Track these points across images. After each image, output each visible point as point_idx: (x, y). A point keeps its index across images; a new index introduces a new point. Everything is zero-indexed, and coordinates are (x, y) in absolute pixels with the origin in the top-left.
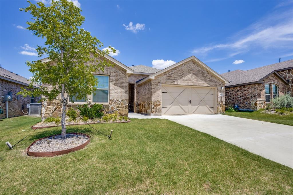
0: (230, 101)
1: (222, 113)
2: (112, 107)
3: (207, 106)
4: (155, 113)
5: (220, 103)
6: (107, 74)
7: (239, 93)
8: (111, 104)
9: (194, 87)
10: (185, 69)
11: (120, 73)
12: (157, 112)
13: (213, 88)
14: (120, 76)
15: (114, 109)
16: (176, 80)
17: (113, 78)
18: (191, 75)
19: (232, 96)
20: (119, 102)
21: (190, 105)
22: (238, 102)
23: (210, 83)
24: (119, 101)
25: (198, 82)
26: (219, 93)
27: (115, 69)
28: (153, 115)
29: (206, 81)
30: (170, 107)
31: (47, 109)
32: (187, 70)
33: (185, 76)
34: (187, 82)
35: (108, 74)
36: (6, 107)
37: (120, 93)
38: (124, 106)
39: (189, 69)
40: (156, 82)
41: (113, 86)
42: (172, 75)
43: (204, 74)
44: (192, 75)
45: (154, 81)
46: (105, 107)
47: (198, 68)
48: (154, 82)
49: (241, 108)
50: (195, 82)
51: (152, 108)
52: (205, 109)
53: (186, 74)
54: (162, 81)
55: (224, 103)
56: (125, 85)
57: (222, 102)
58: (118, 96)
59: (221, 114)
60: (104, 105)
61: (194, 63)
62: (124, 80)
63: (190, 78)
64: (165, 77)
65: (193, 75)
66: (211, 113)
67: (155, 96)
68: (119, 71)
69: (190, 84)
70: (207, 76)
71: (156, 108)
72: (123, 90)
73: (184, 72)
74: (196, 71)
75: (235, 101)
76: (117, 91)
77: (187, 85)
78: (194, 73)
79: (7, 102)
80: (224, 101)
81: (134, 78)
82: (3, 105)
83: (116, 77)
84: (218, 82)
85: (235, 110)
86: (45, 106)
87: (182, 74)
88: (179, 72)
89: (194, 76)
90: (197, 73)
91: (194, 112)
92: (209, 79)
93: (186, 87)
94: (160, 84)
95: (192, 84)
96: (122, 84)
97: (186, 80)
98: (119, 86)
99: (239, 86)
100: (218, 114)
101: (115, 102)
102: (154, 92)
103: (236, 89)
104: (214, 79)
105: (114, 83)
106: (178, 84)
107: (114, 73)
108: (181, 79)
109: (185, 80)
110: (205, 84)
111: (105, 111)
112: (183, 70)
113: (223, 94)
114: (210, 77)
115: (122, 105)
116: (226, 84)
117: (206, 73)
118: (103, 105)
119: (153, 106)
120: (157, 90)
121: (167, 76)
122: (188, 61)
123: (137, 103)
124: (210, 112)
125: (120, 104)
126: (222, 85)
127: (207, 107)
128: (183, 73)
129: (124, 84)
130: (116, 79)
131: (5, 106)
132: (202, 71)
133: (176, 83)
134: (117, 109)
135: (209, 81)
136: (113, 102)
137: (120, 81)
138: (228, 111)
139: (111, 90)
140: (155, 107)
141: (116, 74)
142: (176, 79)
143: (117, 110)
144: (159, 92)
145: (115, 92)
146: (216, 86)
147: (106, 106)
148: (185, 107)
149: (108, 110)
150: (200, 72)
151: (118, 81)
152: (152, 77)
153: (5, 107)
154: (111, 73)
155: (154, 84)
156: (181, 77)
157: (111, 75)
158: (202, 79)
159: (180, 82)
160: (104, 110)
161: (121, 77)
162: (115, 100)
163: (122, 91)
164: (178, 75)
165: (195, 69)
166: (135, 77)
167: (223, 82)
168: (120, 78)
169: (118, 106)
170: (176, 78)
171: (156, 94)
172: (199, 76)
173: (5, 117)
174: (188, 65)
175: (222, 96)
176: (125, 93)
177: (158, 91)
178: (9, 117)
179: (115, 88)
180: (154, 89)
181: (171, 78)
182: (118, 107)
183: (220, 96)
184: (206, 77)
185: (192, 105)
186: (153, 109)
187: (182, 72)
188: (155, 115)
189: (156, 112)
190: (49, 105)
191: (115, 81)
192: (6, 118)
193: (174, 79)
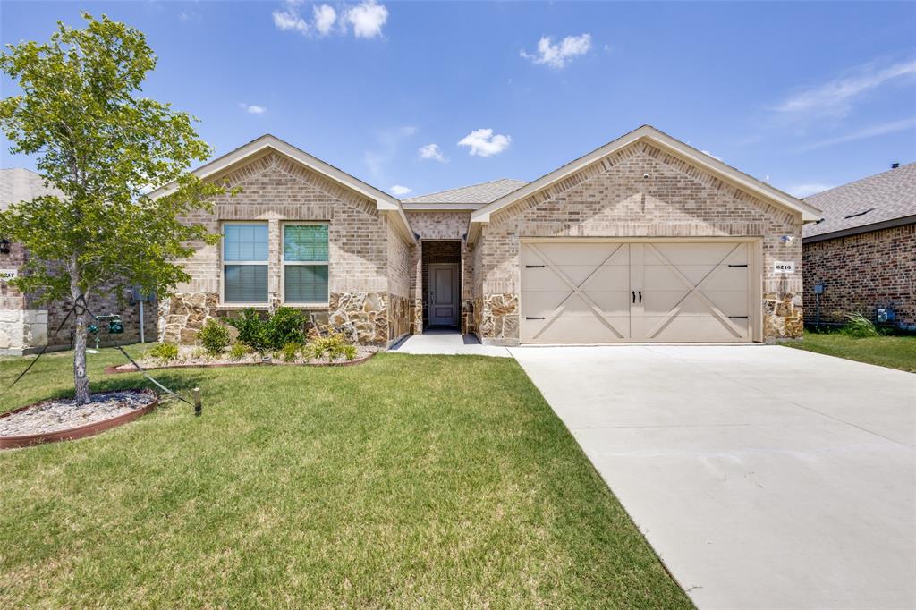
0: (859, 291)
1: (790, 340)
2: (338, 318)
3: (716, 310)
4: (496, 336)
5: (778, 301)
6: (322, 218)
7: (899, 257)
8: (334, 308)
9: (653, 241)
10: (615, 179)
11: (359, 212)
12: (502, 334)
13: (747, 243)
14: (360, 220)
15: (344, 321)
16: (578, 220)
17: (340, 227)
18: (638, 197)
19: (868, 268)
20: (359, 300)
21: (637, 310)
22: (894, 296)
23: (729, 221)
24: (358, 298)
25: (670, 223)
26: (769, 259)
27: (345, 199)
28: (488, 344)
29: (706, 216)
30: (557, 317)
31: (169, 322)
32: (621, 181)
33: (613, 202)
34: (620, 223)
35: (324, 216)
36: (139, 315)
37: (362, 272)
38: (374, 314)
39: (632, 174)
40: (498, 234)
41: (341, 252)
42: (561, 205)
43: (699, 188)
44: (643, 199)
45: (492, 230)
46: (317, 316)
47: (670, 170)
48: (492, 233)
49: (907, 321)
50: (654, 223)
51: (485, 319)
52: (709, 323)
53: (618, 196)
54: (522, 227)
55: (798, 300)
56: (378, 248)
57: (786, 296)
58: (354, 281)
59: (780, 344)
60: (315, 311)
61: (655, 151)
62: (372, 232)
63: (637, 208)
64: (531, 212)
65: (647, 197)
66: (737, 339)
67: (496, 280)
68: (358, 205)
69: (635, 232)
70: (711, 196)
71: (499, 321)
72: (369, 265)
73: (607, 188)
74: (662, 180)
75: (881, 289)
76: (353, 268)
77: (621, 235)
78: (655, 189)
79: (141, 304)
80: (798, 293)
81: (457, 224)
82: (132, 311)
83: (349, 224)
84: (766, 216)
85: (878, 330)
86: (165, 313)
87: (601, 196)
88: (586, 193)
89: (651, 203)
90: (666, 190)
91: (658, 333)
92: (720, 209)
93: (622, 244)
94: (514, 239)
95: (642, 231)
96: (368, 244)
97: (619, 220)
98: (358, 252)
99: (898, 227)
100: (765, 342)
101: (346, 301)
102: (492, 267)
103: (888, 240)
104: (747, 206)
105: (343, 244)
106: (585, 235)
107: (344, 212)
108: (596, 217)
109: (614, 220)
110: (703, 228)
111: (318, 328)
112: (607, 183)
113: (792, 264)
114: (729, 198)
115: (367, 311)
116: (806, 222)
117: (708, 186)
118: (312, 311)
119: (486, 312)
120: (503, 258)
121: (538, 209)
122: (627, 147)
123: (468, 302)
124: (731, 337)
125: (361, 308)
126: (786, 227)
127: (716, 316)
128: (605, 192)
129: (372, 244)
130: (347, 232)
131: (136, 312)
132: (690, 178)
133: (574, 231)
134: (353, 323)
135: (723, 215)
136: (340, 302)
137: (360, 236)
138: (849, 333)
139: (334, 265)
140: (496, 317)
141: (348, 216)
142: (575, 218)
143: (352, 326)
144: (512, 267)
145: (347, 271)
146: (754, 232)
147: (319, 313)
148: (618, 318)
149: (325, 326)
150: (679, 185)
151: (353, 236)
152: (482, 217)
153: (136, 316)
154: (335, 214)
155: (493, 241)
156: (596, 208)
157: (333, 221)
158: (687, 211)
159: (591, 227)
160: (315, 324)
161: (363, 224)
162: (346, 294)
163: (367, 268)
164: (582, 203)
165: (656, 174)
166: (460, 221)
167: (793, 217)
168: (361, 229)
169: (357, 313)
170: (578, 213)
171: (498, 272)
172: (676, 199)
173: (137, 340)
174: (626, 161)
175: (787, 271)
176: (377, 272)
177: (506, 263)
178: (146, 342)
179: (344, 259)
180: (493, 255)
181: (556, 215)
182: (356, 317)
183: (780, 271)
184: (708, 202)
185: (645, 310)
186: (488, 322)
187: (602, 188)
188: (494, 343)
189: (500, 332)
190: (174, 313)
191: (346, 236)
192: (140, 342)
193: (567, 216)
